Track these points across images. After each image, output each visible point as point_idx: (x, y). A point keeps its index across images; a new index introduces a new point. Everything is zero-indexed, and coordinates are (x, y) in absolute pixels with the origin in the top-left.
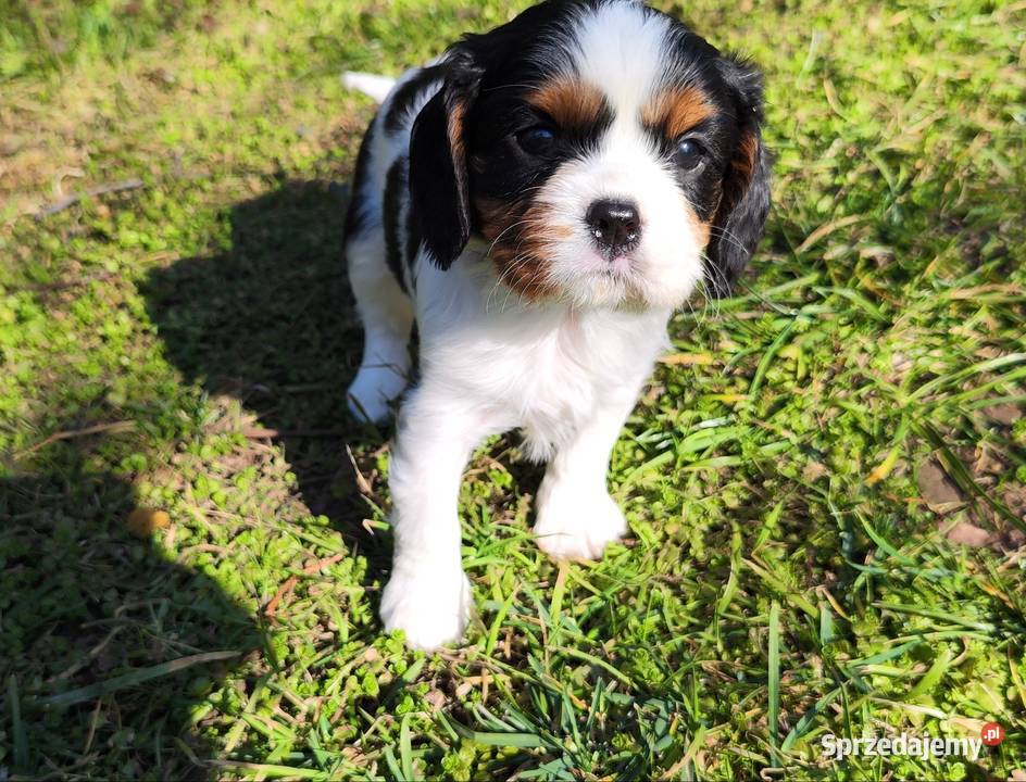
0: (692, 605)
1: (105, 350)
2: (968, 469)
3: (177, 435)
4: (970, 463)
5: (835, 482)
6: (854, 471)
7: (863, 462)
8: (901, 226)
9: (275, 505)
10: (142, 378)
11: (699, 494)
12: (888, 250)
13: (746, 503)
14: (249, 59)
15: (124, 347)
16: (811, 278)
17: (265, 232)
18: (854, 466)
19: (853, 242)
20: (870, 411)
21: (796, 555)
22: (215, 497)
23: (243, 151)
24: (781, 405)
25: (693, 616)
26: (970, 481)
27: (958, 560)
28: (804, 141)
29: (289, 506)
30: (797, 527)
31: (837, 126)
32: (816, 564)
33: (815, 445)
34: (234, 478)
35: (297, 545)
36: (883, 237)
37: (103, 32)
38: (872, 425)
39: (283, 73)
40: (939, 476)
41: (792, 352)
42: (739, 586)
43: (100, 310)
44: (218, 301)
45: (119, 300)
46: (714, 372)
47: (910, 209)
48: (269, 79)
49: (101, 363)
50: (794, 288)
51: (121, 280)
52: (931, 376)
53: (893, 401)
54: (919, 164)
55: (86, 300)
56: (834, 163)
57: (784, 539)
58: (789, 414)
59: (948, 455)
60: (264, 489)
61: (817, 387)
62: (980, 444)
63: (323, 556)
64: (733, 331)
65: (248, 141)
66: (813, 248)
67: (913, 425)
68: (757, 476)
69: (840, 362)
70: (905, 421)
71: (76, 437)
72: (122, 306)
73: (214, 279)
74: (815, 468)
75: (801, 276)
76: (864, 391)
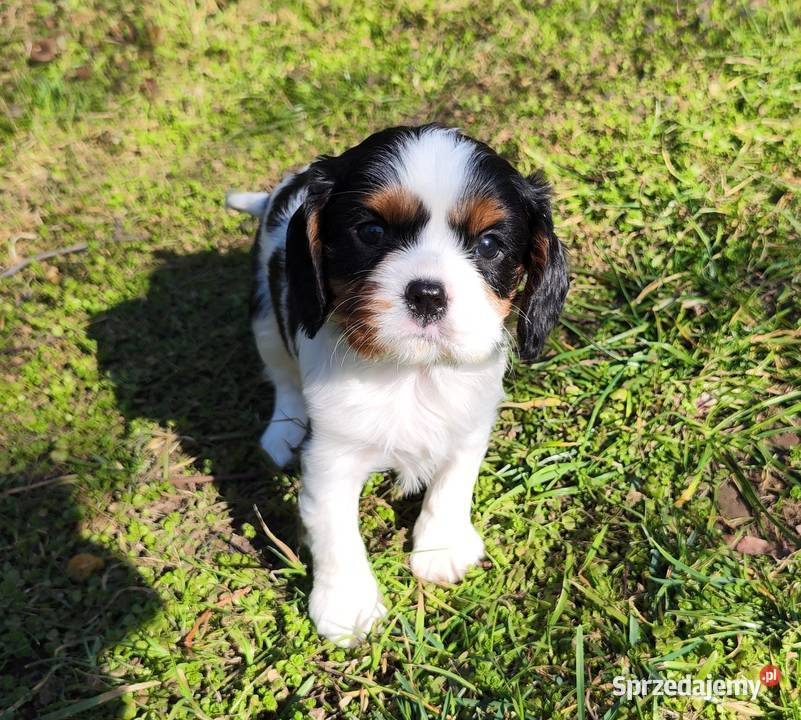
0: (531, 617)
1: (52, 408)
2: (757, 488)
3: (112, 485)
4: (756, 484)
5: (650, 505)
6: (666, 495)
7: (674, 487)
8: (716, 280)
9: (197, 544)
10: (84, 433)
11: (543, 521)
12: (704, 302)
13: (582, 526)
14: (187, 121)
15: (69, 404)
16: (643, 327)
17: (193, 294)
18: (667, 491)
19: (677, 296)
20: (683, 442)
21: (616, 571)
22: (145, 539)
23: (177, 212)
24: (612, 439)
25: (532, 628)
26: (756, 499)
27: (741, 567)
28: (646, 202)
29: (208, 545)
30: (618, 546)
31: (672, 189)
32: (630, 578)
33: (638, 474)
34: (162, 522)
35: (214, 580)
36: (702, 290)
37: (56, 95)
38: (682, 455)
39: (217, 134)
40: (734, 495)
41: (622, 394)
42: (569, 599)
43: (47, 372)
44: (151, 360)
45: (64, 362)
46: (561, 412)
47: (724, 265)
48: (206, 139)
49: (47, 420)
50: (628, 337)
51: (65, 342)
52: (731, 411)
53: (700, 433)
54: (734, 223)
55: (35, 363)
56: (669, 222)
57: (607, 557)
58: (618, 447)
59: (740, 477)
60: (188, 530)
61: (640, 424)
62: (765, 467)
63: (236, 588)
64: (577, 377)
65: (183, 203)
66: (646, 300)
67: (715, 453)
68: (591, 501)
69: (660, 402)
70: (708, 451)
71: (24, 492)
72: (67, 366)
73: (148, 339)
74: (635, 495)
75: (635, 326)
76: (677, 427)
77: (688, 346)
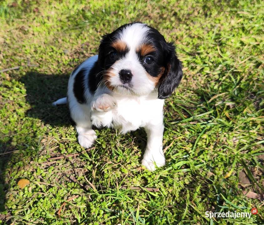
0: (175, 215)
1: (10, 125)
2: (253, 174)
3: (31, 155)
4: (253, 172)
5: (216, 178)
6: (221, 174)
7: (224, 171)
8: (237, 96)
9: (59, 177)
10: (21, 135)
11: (178, 180)
12: (234, 103)
13: (191, 183)
14: (49, 24)
15: (15, 124)
16: (212, 111)
18: (221, 173)
19: (224, 101)
20: (226, 155)
21: (204, 201)
22: (42, 174)
23: (48, 57)
24: (201, 152)
25: (175, 219)
26: (253, 178)
27: (249, 203)
28: (211, 64)
29: (63, 178)
30: (204, 192)
31: (220, 60)
32: (209, 204)
33: (211, 165)
34: (48, 169)
35: (66, 191)
36: (232, 99)
37: (6, 12)
38: (226, 160)
39: (59, 29)
40: (244, 175)
41: (205, 136)
42: (188, 210)
43: (8, 113)
44: (42, 111)
45: (13, 109)
46: (183, 141)
47: (240, 90)
48: (55, 30)
49: (9, 130)
50: (206, 115)
51: (14, 103)
52: (243, 145)
53: (233, 152)
54: (243, 75)
55: (4, 109)
56: (219, 72)
57: (201, 195)
58: (204, 155)
59: (247, 169)
60: (56, 172)
61: (211, 147)
62: (256, 166)
63: (73, 195)
64: (188, 128)
65: (50, 54)
66: (212, 101)
67: (238, 160)
68: (195, 174)
69: (218, 140)
70: (236, 159)
71: (2, 155)
72: (14, 111)
73: (41, 103)
74: (210, 174)
75: (209, 111)
76: (225, 150)
77: (228, 119)
